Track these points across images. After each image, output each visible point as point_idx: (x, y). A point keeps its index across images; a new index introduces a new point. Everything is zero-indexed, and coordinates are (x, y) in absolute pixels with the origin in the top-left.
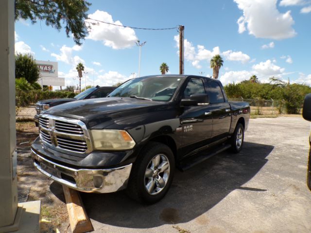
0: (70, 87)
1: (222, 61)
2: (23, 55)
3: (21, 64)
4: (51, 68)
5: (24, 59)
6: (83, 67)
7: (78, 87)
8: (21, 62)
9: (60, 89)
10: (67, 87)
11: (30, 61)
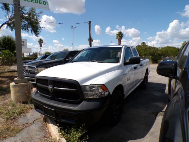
0: (35, 53)
1: (123, 35)
2: (7, 37)
3: (6, 42)
4: (23, 43)
5: (7, 39)
6: (42, 41)
7: (40, 53)
8: (6, 41)
9: (29, 54)
10: (34, 53)
11: (11, 39)
